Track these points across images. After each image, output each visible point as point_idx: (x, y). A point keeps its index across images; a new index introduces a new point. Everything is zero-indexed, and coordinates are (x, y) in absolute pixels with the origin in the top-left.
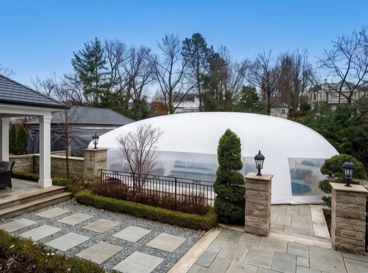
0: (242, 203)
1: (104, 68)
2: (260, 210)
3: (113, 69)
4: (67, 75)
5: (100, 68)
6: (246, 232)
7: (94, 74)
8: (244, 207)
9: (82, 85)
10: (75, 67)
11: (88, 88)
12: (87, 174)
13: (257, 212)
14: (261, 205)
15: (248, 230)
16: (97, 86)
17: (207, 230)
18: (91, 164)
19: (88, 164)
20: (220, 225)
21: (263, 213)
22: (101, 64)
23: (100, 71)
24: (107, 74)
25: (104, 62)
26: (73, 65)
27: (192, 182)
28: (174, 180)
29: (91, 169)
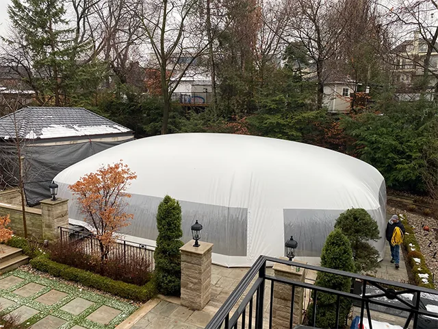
0: (178, 274)
1: (62, 21)
2: (195, 284)
3: (79, 20)
4: (6, 38)
5: (56, 22)
6: (182, 305)
7: (46, 32)
8: (180, 278)
9: (31, 53)
10: (16, 21)
11: (39, 58)
12: (47, 233)
13: (191, 285)
14: (195, 278)
15: (184, 303)
16: (54, 54)
17: (144, 302)
18: (49, 220)
19: (46, 219)
20: (160, 296)
21: (196, 286)
22: (56, 14)
23: (55, 27)
24: (68, 31)
25: (62, 11)
26: (12, 17)
27: (138, 245)
28: (123, 242)
29: (49, 226)
